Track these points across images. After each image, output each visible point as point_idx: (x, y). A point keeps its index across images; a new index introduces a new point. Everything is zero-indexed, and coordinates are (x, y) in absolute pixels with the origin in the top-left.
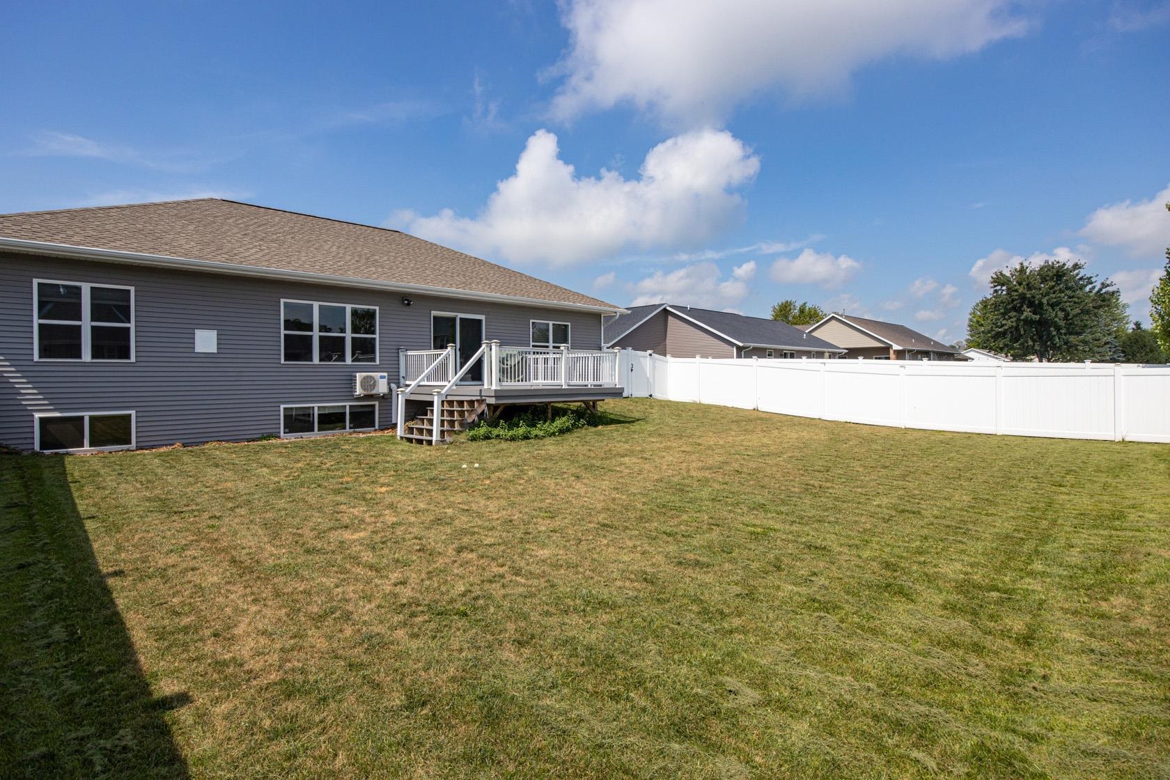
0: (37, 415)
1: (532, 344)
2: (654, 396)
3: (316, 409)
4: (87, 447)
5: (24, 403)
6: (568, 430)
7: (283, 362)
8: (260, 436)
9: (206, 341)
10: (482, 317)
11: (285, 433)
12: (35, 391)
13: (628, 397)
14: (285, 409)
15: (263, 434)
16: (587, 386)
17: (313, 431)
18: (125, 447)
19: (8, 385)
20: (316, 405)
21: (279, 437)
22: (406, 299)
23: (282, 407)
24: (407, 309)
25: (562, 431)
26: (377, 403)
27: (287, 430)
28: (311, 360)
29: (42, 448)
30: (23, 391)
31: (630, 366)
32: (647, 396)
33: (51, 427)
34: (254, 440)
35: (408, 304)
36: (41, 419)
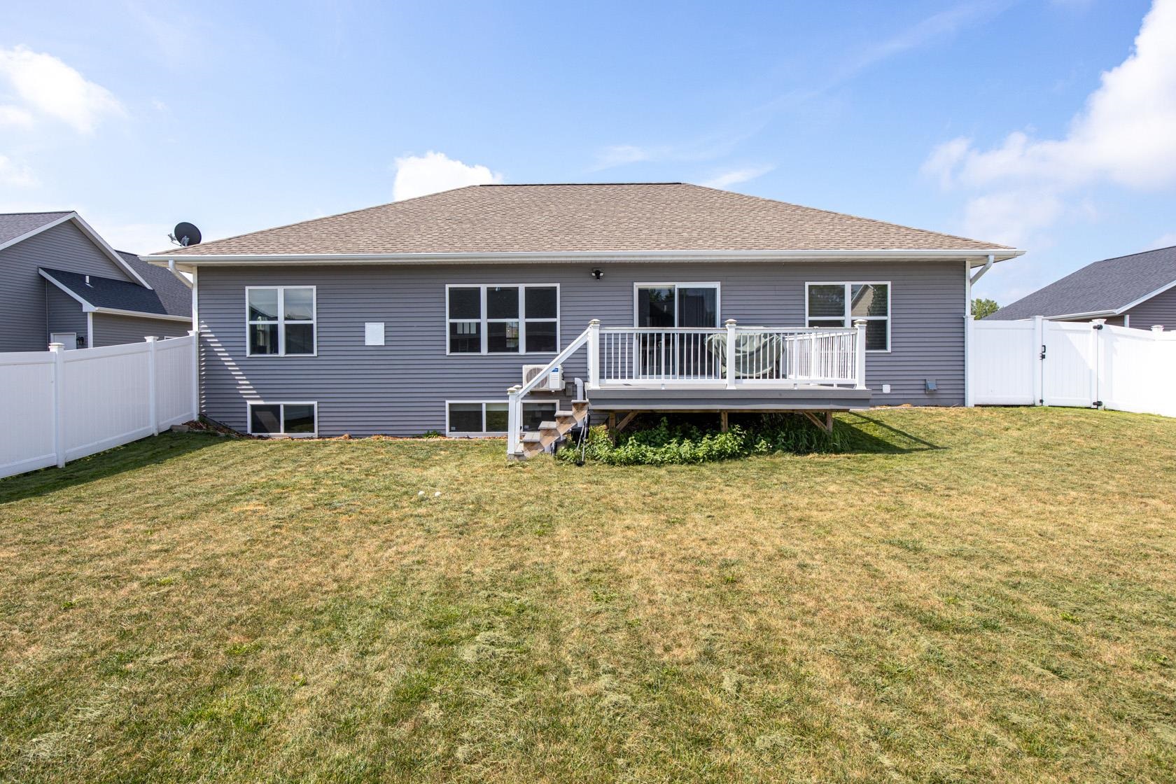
0: (249, 403)
1: (808, 318)
2: (1107, 403)
3: (484, 406)
4: (282, 433)
5: (241, 392)
6: (734, 456)
7: (448, 353)
8: (423, 432)
9: (375, 334)
10: (717, 285)
11: (451, 431)
12: (248, 382)
13: (1034, 405)
14: (451, 405)
15: (428, 430)
16: (832, 385)
17: (481, 430)
18: (309, 434)
19: (230, 377)
20: (484, 402)
21: (444, 436)
22: (597, 270)
23: (448, 402)
24: (598, 283)
25: (721, 456)
26: (557, 402)
27: (453, 428)
28: (479, 350)
29: (253, 431)
30: (240, 382)
31: (1039, 350)
32: (1089, 404)
33: (258, 413)
34: (419, 436)
35: (598, 277)
36: (253, 406)
